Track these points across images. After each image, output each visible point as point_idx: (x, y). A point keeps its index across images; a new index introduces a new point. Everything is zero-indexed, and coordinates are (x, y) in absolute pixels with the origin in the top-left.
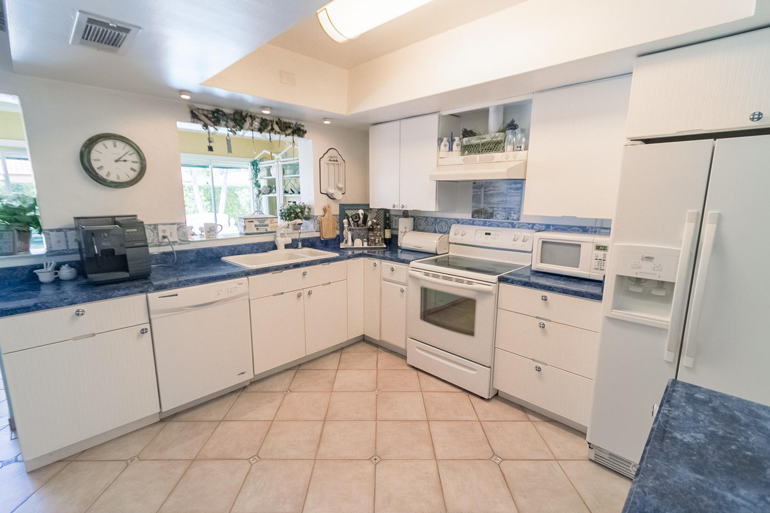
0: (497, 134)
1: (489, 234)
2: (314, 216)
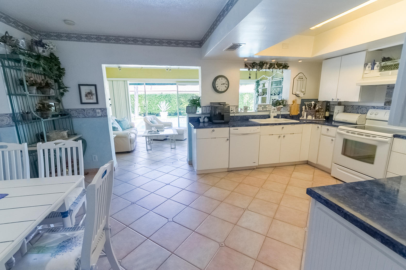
2: (288, 105)
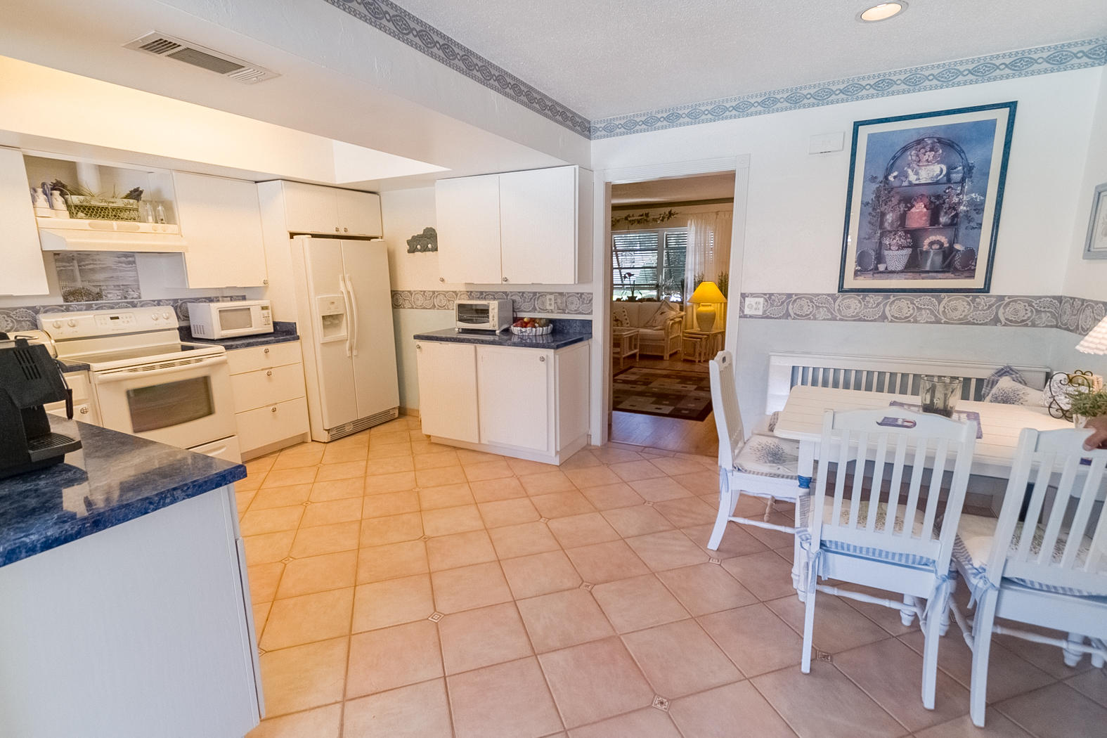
1: (117, 318)
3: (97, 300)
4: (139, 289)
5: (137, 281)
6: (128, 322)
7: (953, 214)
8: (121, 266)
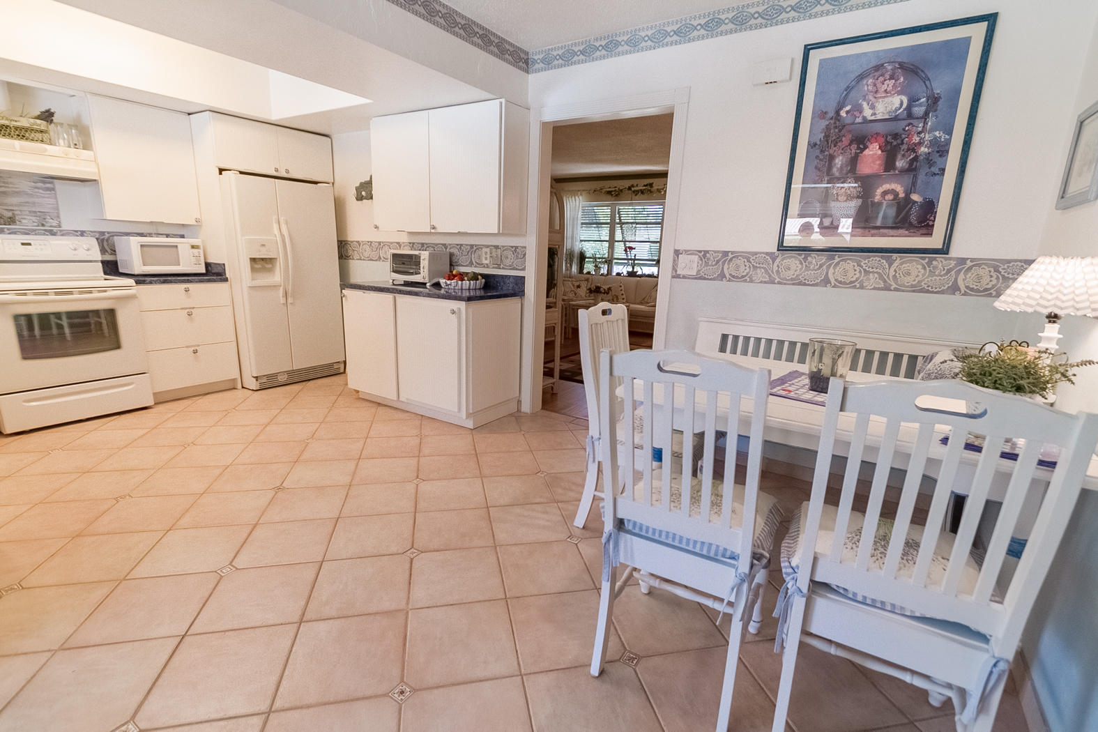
0: (39, 121)
1: (30, 244)
3: (10, 224)
4: (58, 217)
5: (57, 209)
6: (42, 249)
7: (912, 157)
8: (38, 192)
